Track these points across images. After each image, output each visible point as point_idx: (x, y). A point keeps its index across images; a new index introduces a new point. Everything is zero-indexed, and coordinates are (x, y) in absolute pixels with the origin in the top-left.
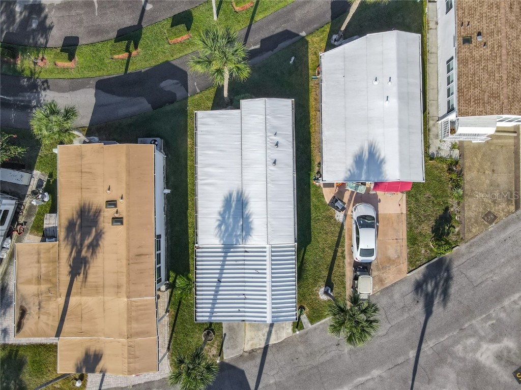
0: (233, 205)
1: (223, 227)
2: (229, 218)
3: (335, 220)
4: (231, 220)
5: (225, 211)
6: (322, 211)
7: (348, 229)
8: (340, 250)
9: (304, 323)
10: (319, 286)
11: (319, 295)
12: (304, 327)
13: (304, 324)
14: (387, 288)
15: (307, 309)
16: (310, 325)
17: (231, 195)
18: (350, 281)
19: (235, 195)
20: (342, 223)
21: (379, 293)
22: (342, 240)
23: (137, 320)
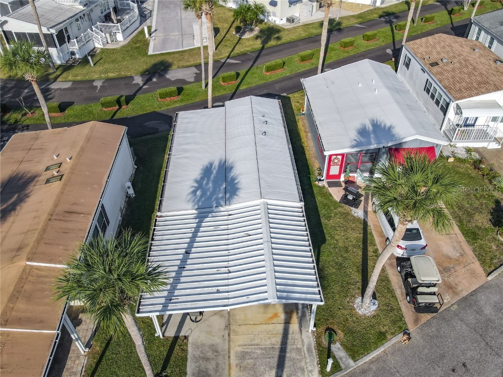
0: (214, 172)
1: (199, 193)
2: (207, 183)
3: (353, 216)
4: (210, 185)
5: (202, 179)
6: (332, 208)
7: (374, 225)
8: (370, 249)
9: (341, 358)
10: (354, 296)
11: (354, 309)
12: (342, 365)
13: (339, 361)
14: (465, 299)
15: (341, 334)
16: (351, 362)
17: (211, 164)
18: (400, 288)
19: (216, 164)
20: (364, 220)
21: (455, 306)
22: (369, 237)
23: (29, 298)
